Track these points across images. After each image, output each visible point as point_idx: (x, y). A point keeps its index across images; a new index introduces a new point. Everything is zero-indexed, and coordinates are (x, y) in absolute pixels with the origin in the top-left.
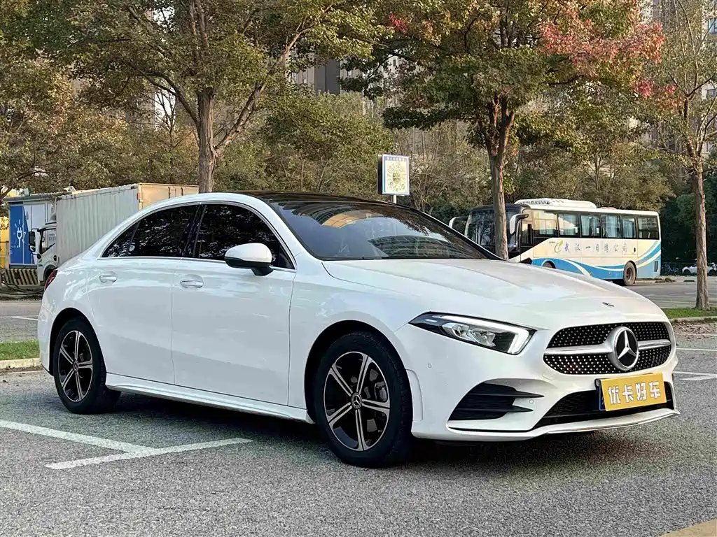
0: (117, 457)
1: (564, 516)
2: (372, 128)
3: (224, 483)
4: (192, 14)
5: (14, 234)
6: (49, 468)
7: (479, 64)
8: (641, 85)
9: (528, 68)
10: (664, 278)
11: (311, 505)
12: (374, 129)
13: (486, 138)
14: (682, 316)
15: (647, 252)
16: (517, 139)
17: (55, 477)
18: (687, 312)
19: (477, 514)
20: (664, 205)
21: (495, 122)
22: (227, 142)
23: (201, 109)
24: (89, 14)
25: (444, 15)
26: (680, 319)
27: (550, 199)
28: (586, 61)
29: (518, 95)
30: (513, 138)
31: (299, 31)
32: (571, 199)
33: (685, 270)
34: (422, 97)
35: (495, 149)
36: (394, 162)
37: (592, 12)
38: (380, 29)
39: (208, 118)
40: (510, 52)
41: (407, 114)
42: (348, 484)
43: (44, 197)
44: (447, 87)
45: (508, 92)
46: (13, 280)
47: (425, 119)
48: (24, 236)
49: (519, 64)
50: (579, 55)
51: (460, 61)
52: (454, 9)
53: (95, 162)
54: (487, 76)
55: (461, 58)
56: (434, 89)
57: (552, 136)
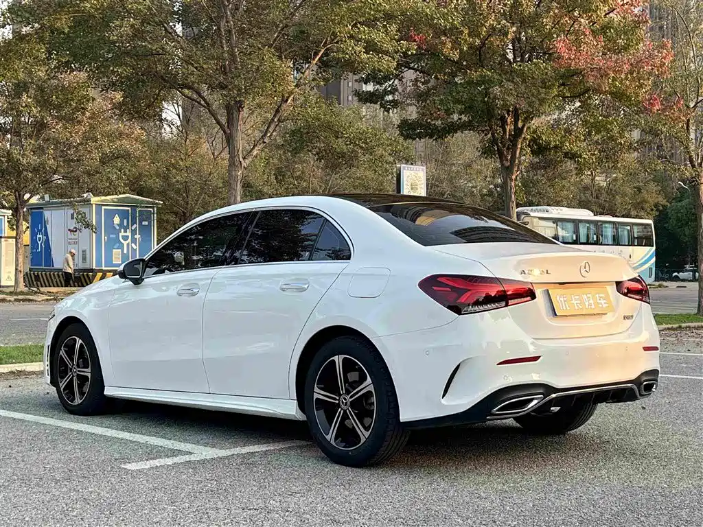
0: (187, 458)
1: (635, 520)
2: (393, 139)
3: (297, 484)
4: (222, 30)
5: (34, 238)
6: (125, 469)
7: (494, 78)
8: (651, 99)
9: (541, 82)
10: (657, 283)
11: (388, 507)
12: (395, 141)
13: (499, 149)
14: (685, 322)
15: (642, 259)
16: (529, 150)
17: (133, 477)
18: (688, 318)
19: (551, 518)
20: (657, 213)
21: (508, 133)
22: (255, 153)
23: (230, 120)
24: (126, 29)
25: (462, 31)
26: (684, 325)
27: (548, 207)
28: (599, 76)
29: (532, 108)
30: (524, 150)
31: (324, 46)
32: (569, 207)
33: (675, 276)
34: (439, 110)
35: (507, 160)
36: (412, 172)
37: (603, 29)
38: (403, 45)
39: (237, 130)
40: (524, 67)
41: (421, 126)
42: (417, 487)
43: (64, 203)
44: (464, 100)
45: (523, 105)
46: (33, 283)
47: (438, 130)
48: (44, 240)
49: (533, 78)
50: (592, 70)
51: (475, 75)
52: (472, 25)
53: (115, 170)
54: (503, 90)
55: (476, 72)
56: (451, 102)
57: (561, 147)
